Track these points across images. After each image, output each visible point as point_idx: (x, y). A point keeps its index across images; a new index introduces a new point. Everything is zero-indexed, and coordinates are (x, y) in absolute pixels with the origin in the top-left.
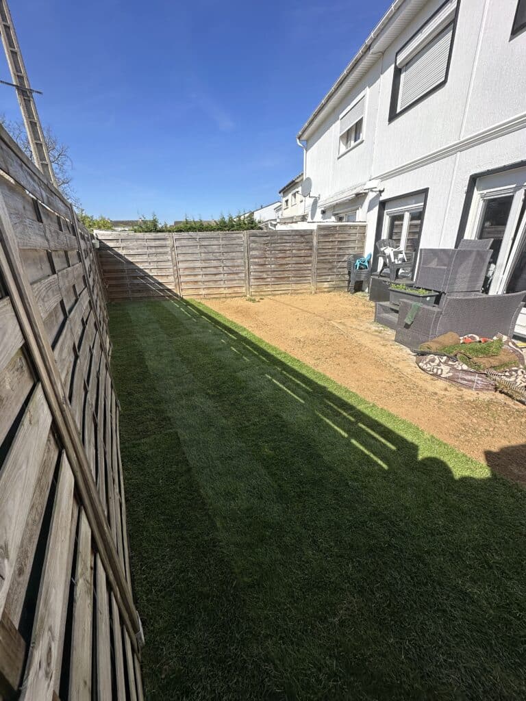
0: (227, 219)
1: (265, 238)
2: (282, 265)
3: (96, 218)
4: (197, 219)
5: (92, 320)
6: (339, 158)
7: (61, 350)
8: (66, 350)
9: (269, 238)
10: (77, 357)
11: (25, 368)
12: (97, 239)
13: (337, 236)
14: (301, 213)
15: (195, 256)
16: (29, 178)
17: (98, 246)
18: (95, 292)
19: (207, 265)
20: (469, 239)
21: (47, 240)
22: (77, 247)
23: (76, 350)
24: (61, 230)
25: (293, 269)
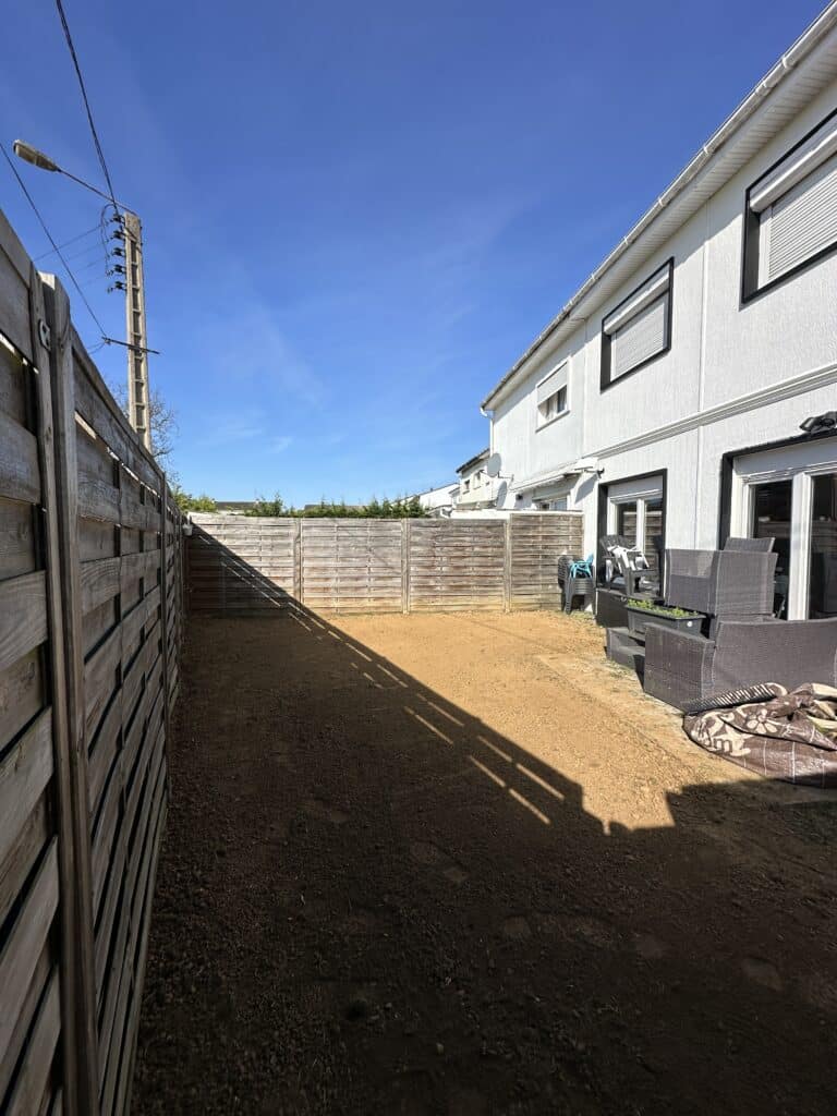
0: (380, 504)
1: (432, 529)
2: (458, 567)
3: (196, 497)
4: (338, 503)
5: (156, 636)
6: (537, 431)
7: (97, 667)
8: (104, 669)
9: (439, 529)
10: (119, 686)
11: (35, 681)
12: (191, 523)
13: (540, 529)
14: (488, 497)
15: (330, 551)
16: (116, 435)
17: (190, 533)
18: (172, 595)
19: (345, 564)
20: (738, 537)
21: (120, 511)
22: (159, 527)
23: (119, 675)
24: (142, 503)
25: (474, 574)
